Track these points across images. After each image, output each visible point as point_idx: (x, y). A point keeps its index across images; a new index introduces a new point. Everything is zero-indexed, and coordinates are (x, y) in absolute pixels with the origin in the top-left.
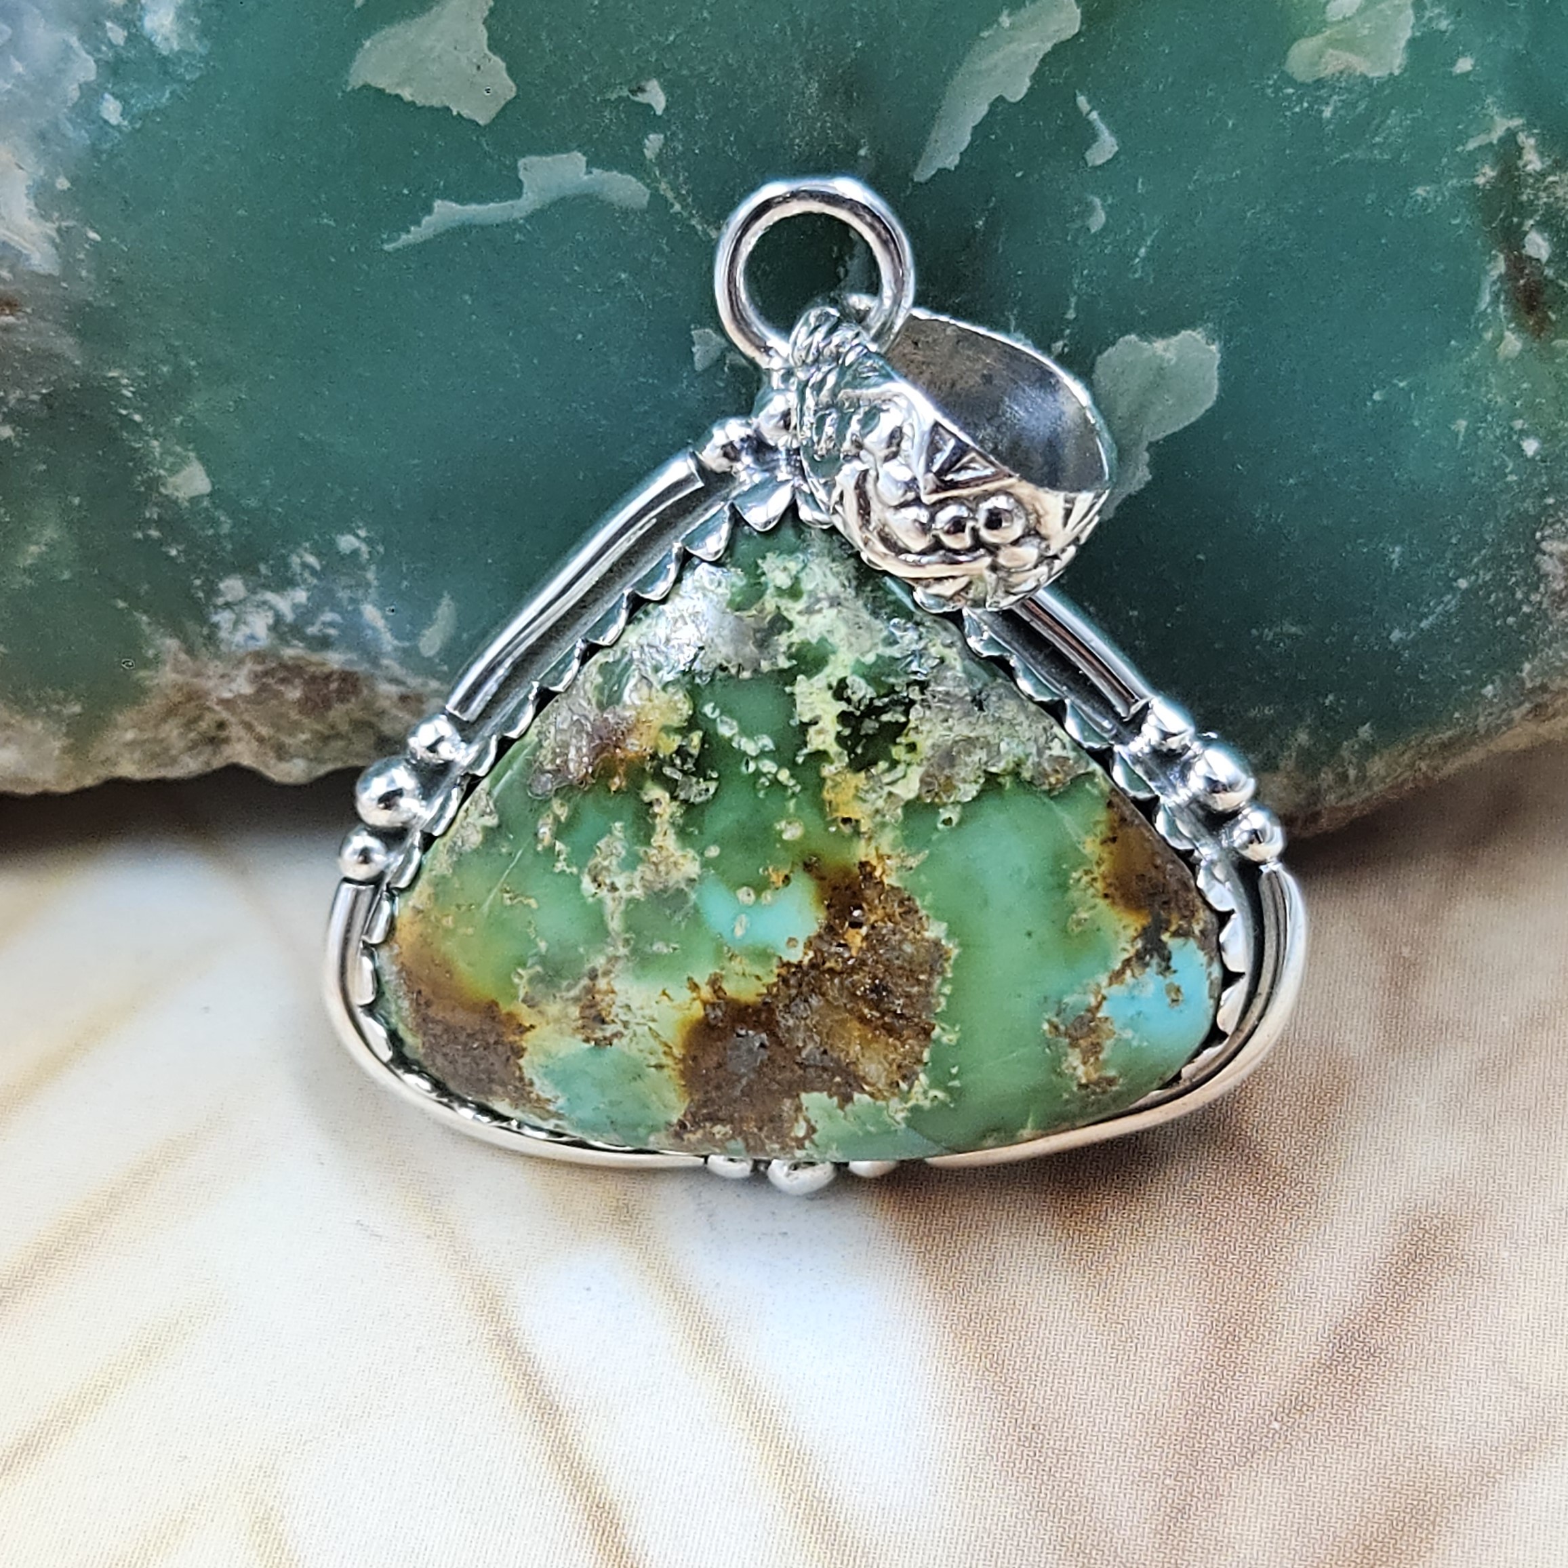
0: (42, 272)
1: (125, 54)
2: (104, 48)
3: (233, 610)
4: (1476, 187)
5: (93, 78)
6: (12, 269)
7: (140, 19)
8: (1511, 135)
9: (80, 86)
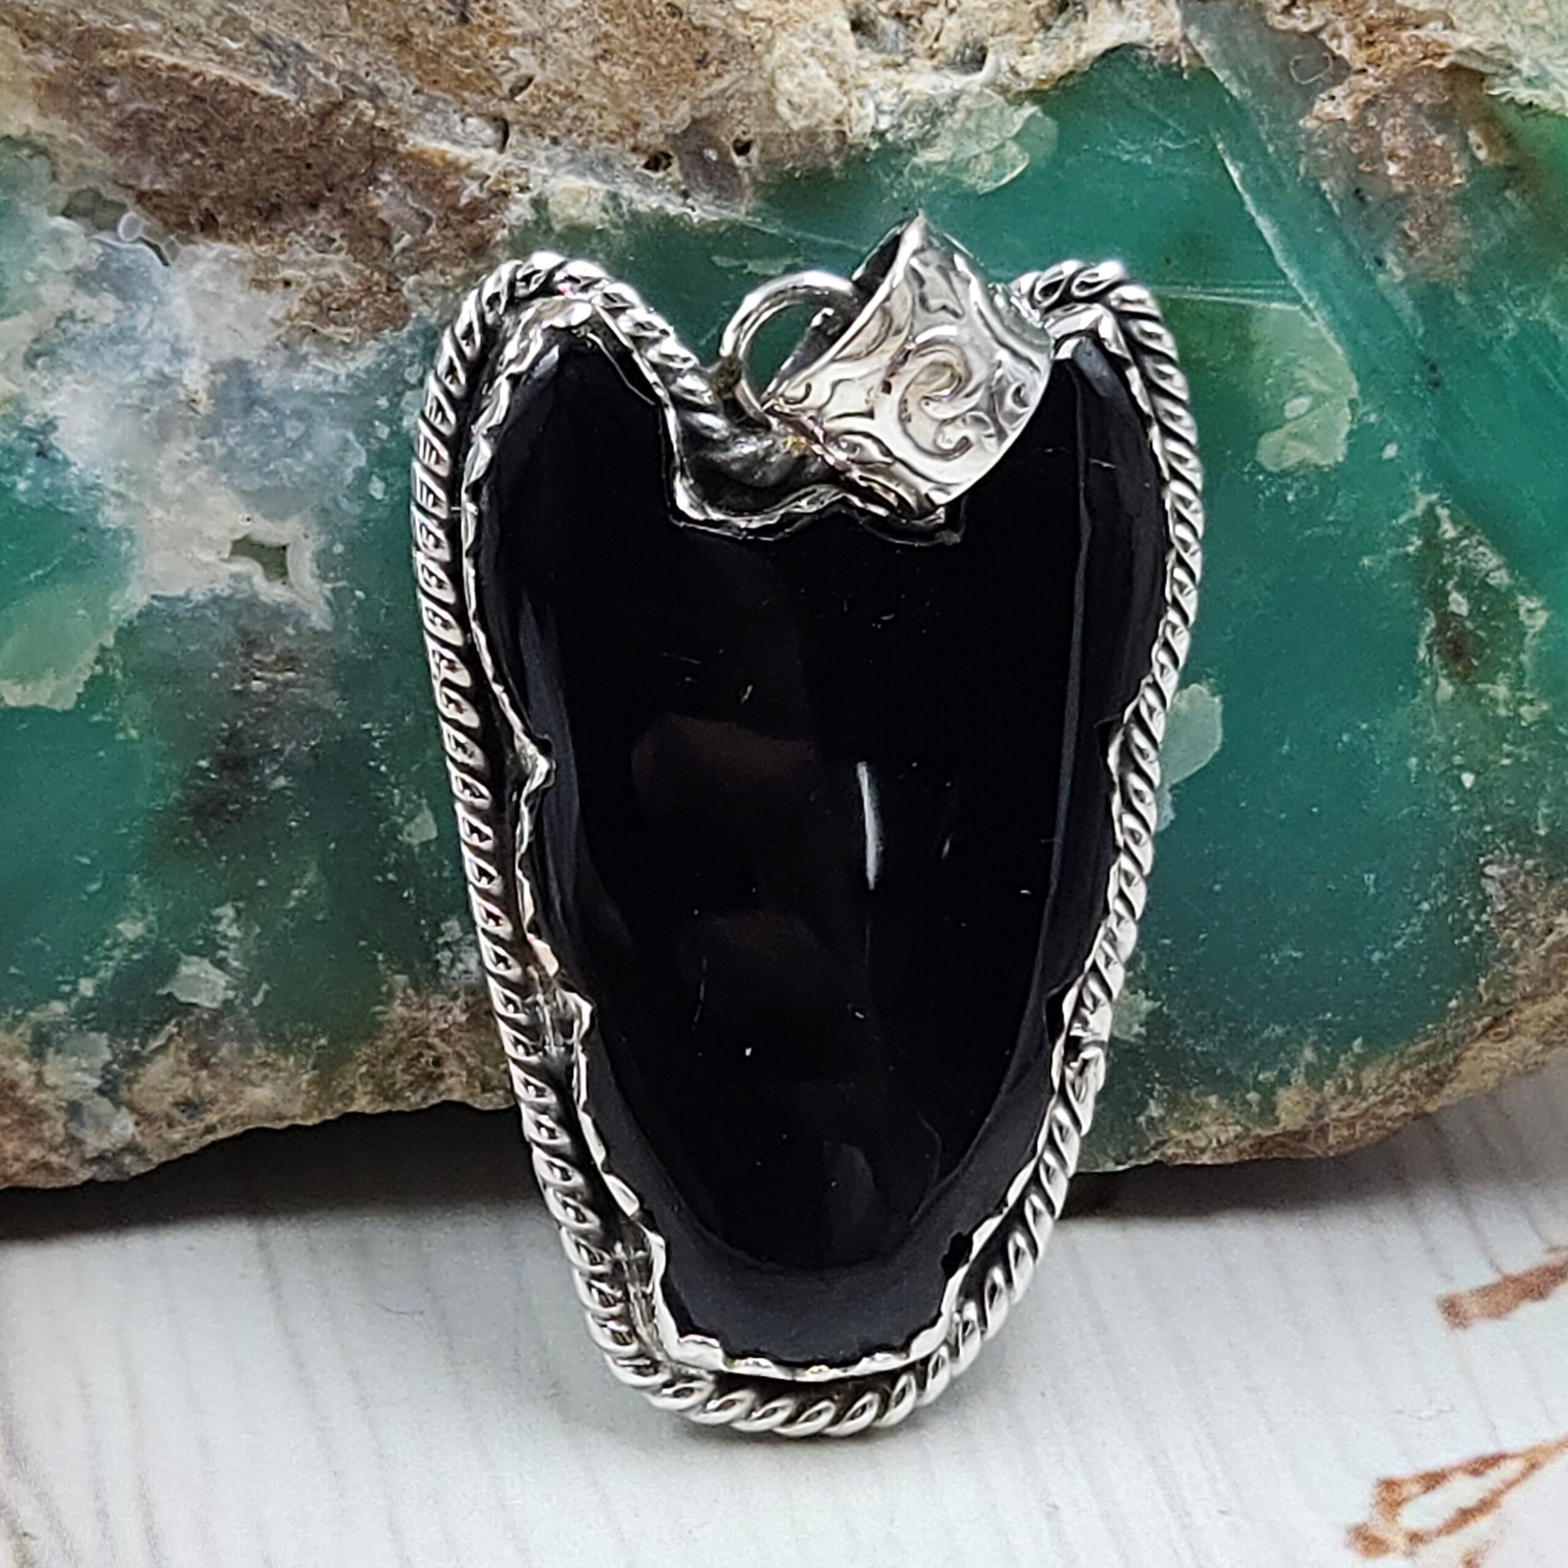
0: (318, 628)
1: (388, 445)
2: (373, 441)
3: (451, 950)
4: (1408, 555)
5: (362, 462)
6: (297, 625)
7: (401, 419)
8: (1431, 508)
9: (354, 471)
